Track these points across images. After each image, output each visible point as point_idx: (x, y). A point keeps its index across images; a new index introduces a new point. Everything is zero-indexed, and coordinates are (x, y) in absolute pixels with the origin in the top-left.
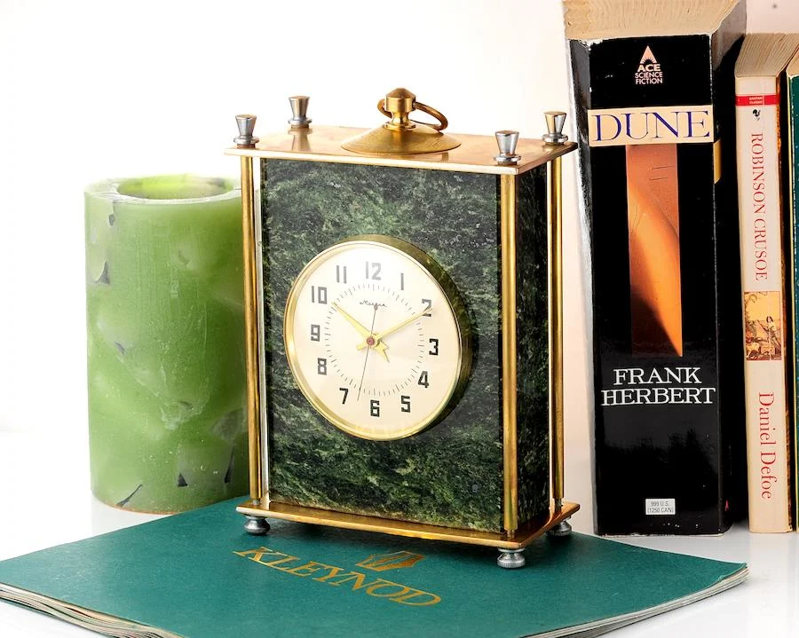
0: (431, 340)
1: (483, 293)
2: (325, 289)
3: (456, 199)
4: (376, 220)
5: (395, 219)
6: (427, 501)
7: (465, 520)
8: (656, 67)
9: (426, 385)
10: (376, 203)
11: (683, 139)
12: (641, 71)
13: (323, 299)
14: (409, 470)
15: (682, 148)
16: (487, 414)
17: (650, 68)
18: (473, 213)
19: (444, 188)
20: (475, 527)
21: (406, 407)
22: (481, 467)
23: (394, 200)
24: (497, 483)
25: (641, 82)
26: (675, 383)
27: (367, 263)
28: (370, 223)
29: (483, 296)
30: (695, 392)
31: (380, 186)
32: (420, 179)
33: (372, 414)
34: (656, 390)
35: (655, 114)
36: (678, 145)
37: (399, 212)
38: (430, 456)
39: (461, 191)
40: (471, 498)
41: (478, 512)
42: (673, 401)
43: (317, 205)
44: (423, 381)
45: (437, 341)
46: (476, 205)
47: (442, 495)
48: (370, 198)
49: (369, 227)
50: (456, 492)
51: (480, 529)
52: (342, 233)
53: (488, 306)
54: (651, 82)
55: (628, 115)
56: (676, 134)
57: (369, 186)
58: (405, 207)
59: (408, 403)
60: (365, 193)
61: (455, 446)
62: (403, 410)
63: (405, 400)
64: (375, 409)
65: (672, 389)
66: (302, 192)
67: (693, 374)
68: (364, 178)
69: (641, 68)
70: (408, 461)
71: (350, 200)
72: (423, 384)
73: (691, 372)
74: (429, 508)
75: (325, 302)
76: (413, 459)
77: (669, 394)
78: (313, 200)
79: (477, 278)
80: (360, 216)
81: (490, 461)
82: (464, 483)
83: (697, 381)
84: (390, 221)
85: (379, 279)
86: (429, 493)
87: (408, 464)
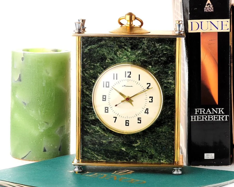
0: (150, 97)
1: (169, 80)
2: (109, 82)
3: (159, 48)
4: (128, 57)
5: (135, 56)
6: (145, 154)
7: (160, 160)
8: (211, 6)
9: (148, 113)
10: (128, 51)
11: (220, 30)
12: (206, 7)
13: (107, 86)
14: (138, 144)
15: (219, 34)
16: (169, 122)
17: (209, 6)
18: (166, 52)
19: (154, 44)
20: (163, 162)
21: (139, 121)
22: (166, 141)
23: (134, 50)
24: (172, 146)
25: (206, 11)
26: (215, 114)
27: (126, 72)
28: (125, 58)
29: (168, 81)
30: (222, 117)
31: (129, 45)
32: (145, 42)
33: (126, 125)
34: (209, 116)
35: (211, 22)
36: (218, 32)
37: (137, 54)
38: (146, 138)
39: (161, 45)
40: (162, 152)
41: (164, 156)
42: (214, 120)
43: (104, 53)
44: (146, 112)
45: (152, 97)
46: (167, 49)
47: (151, 152)
48: (125, 49)
49: (125, 59)
50: (156, 150)
51: (165, 163)
52: (114, 62)
53: (170, 84)
54: (209, 11)
55: (201, 22)
56: (217, 29)
57: (125, 45)
58: (139, 52)
59: (140, 120)
60: (123, 48)
61: (156, 134)
62: (138, 123)
63: (139, 119)
64: (127, 123)
65: (214, 116)
66: (98, 49)
67: (221, 111)
68: (123, 43)
69: (206, 6)
70: (138, 141)
71: (117, 51)
72: (146, 113)
73: (221, 110)
74: (146, 157)
75: (109, 87)
76: (139, 140)
77: (213, 117)
78: (103, 51)
79: (166, 75)
80: (121, 56)
81: (170, 138)
82: (159, 147)
83: (223, 113)
84: (133, 57)
85: (130, 77)
86: (145, 152)
87: (138, 142)
